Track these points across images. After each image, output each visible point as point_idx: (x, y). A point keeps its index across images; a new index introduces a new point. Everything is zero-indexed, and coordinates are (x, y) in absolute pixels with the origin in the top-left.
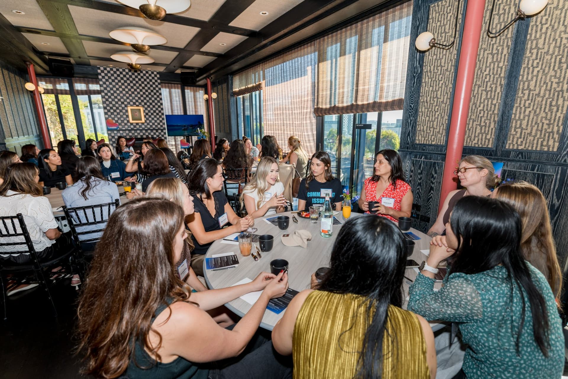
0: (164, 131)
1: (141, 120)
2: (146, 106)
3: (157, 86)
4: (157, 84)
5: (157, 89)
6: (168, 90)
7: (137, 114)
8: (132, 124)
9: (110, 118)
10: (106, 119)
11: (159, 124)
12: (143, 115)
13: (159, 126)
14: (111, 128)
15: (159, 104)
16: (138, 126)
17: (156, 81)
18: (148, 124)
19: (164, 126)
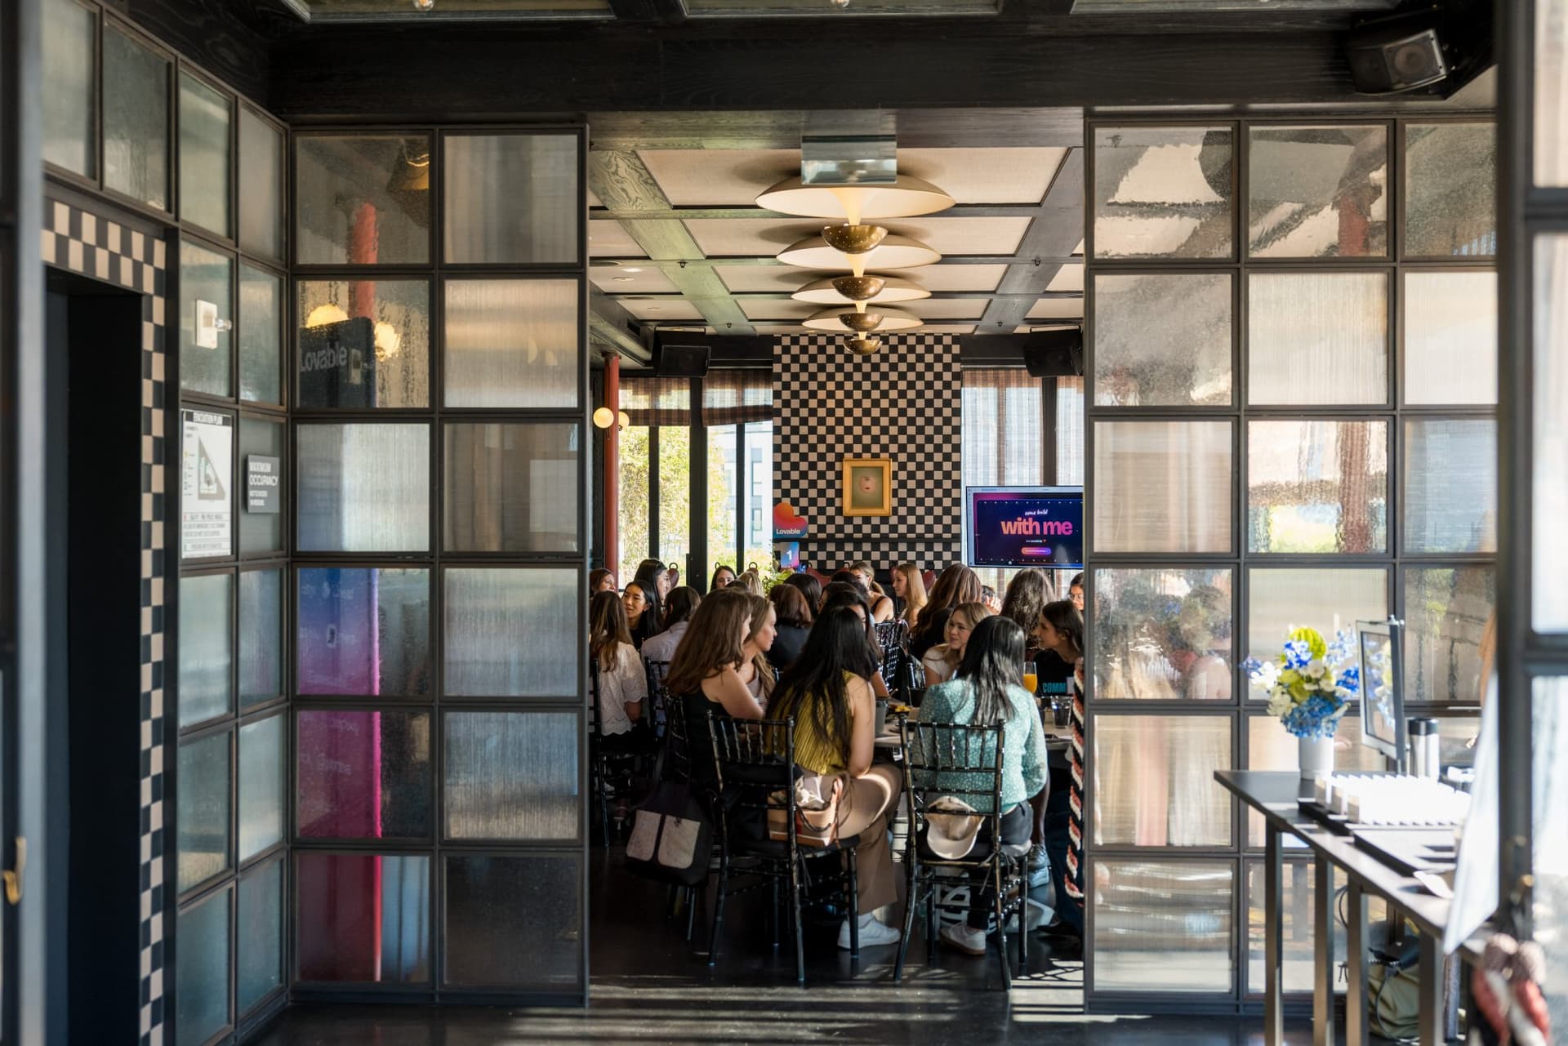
0: (955, 547)
1: (881, 505)
2: (902, 457)
3: (947, 385)
4: (947, 376)
5: (947, 394)
6: (992, 391)
7: (872, 484)
8: (849, 520)
9: (786, 501)
10: (776, 501)
11: (938, 520)
12: (890, 484)
13: (938, 529)
14: (783, 532)
15: (947, 448)
16: (867, 529)
17: (947, 367)
18: (902, 520)
19: (955, 529)
